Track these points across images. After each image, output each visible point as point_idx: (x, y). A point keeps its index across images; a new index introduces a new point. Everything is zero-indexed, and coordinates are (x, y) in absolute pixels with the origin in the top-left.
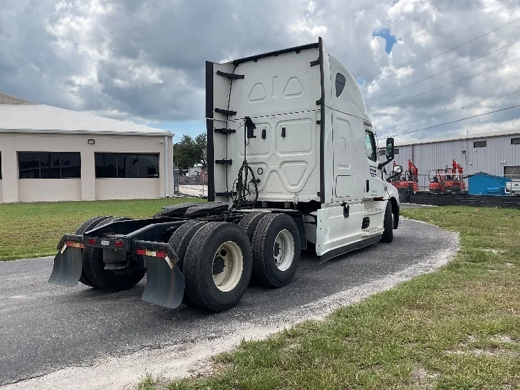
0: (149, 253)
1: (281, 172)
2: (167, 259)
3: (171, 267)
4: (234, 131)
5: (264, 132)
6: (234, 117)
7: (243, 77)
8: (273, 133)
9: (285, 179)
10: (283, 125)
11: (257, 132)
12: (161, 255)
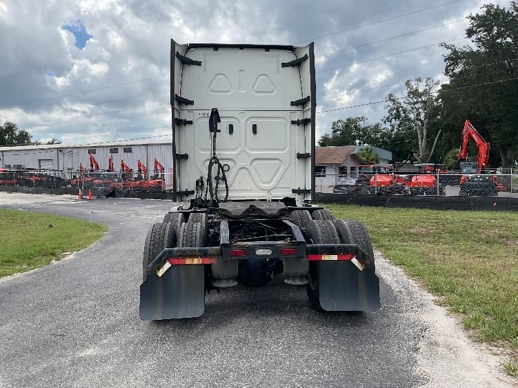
0: (326, 258)
1: (252, 170)
2: (355, 261)
3: (361, 269)
4: (191, 123)
5: (231, 127)
6: (190, 107)
7: (199, 64)
8: (243, 128)
9: (255, 176)
10: (254, 121)
11: (223, 126)
12: (346, 258)
